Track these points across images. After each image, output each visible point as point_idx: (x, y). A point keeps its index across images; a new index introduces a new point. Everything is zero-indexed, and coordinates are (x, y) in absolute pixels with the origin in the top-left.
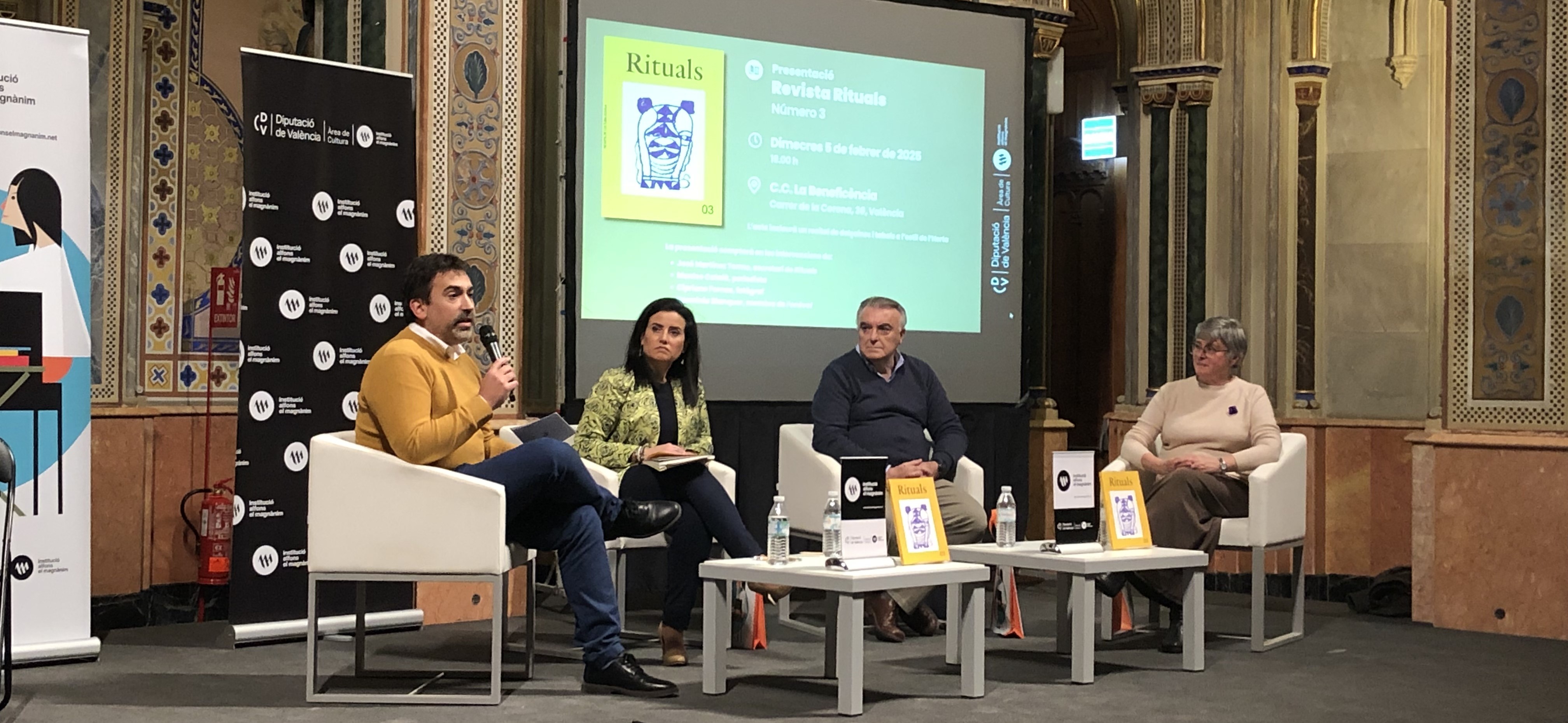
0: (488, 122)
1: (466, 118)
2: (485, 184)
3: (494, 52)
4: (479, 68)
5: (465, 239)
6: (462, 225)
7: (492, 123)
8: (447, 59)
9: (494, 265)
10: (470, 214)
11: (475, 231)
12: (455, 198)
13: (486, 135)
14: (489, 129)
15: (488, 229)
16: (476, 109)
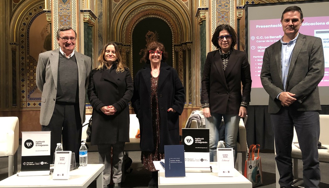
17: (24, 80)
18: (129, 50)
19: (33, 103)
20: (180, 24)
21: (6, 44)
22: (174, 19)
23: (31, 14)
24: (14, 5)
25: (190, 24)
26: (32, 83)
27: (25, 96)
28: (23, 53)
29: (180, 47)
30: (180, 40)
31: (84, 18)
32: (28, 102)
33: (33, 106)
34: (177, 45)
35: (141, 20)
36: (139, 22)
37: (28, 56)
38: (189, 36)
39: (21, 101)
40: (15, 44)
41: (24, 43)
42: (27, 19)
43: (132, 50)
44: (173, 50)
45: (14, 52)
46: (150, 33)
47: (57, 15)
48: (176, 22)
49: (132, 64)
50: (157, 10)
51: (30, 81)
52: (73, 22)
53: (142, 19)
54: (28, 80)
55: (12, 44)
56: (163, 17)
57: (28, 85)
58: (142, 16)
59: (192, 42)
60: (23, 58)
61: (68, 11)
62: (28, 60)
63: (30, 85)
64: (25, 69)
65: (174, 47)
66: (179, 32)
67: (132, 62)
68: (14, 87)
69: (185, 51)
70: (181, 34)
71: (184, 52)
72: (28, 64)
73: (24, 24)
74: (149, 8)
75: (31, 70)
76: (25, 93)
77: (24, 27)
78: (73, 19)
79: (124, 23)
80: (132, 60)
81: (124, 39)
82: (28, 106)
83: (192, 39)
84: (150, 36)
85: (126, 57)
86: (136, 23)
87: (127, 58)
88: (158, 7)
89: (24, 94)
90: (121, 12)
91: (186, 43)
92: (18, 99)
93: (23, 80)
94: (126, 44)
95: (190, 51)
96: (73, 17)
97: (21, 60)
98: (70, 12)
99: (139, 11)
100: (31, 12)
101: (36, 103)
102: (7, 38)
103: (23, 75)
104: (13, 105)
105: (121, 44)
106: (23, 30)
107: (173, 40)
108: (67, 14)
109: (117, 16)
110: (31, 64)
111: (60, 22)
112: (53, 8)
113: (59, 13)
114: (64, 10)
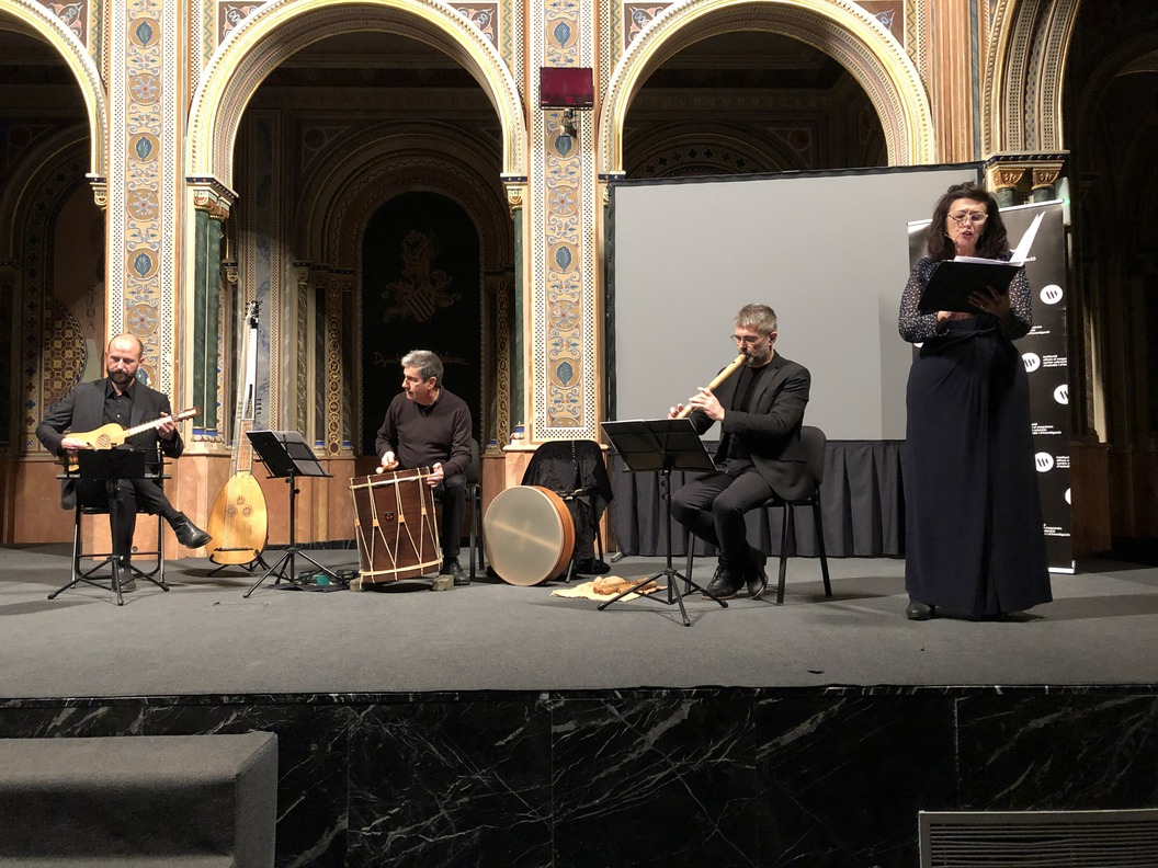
0: (572, 283)
1: (557, 283)
2: (571, 317)
3: (577, 245)
4: (566, 254)
5: (558, 348)
6: (557, 340)
7: (575, 284)
8: (543, 253)
9: (579, 360)
10: (561, 334)
11: (565, 343)
12: (551, 326)
13: (571, 291)
14: (573, 287)
15: (574, 341)
16: (563, 278)
17: (35, 371)
18: (350, 284)
23: (61, 178)
24: (14, 151)
27: (35, 417)
28: (33, 290)
29: (500, 278)
30: (499, 259)
31: (197, 199)
35: (386, 198)
36: (383, 206)
37: (49, 299)
39: (23, 432)
40: (10, 264)
41: (38, 262)
42: (50, 191)
43: (359, 286)
44: (482, 286)
45: (7, 287)
46: (414, 236)
47: (122, 191)
49: (360, 326)
50: (432, 172)
51: (52, 374)
52: (164, 209)
53: (391, 195)
54: (47, 370)
56: (453, 192)
57: (46, 384)
58: (391, 189)
60: (32, 306)
61: (152, 180)
62: (49, 312)
63: (52, 384)
64: (39, 339)
65: (485, 280)
72: (47, 324)
73: (41, 206)
74: (411, 163)
75: (56, 342)
76: (35, 408)
77: (39, 215)
78: (165, 200)
79: (336, 207)
80: (360, 315)
81: (337, 252)
84: (415, 246)
85: (340, 305)
86: (374, 209)
87: (344, 309)
88: (437, 163)
89: (34, 413)
90: (325, 175)
93: (31, 372)
94: (343, 268)
96: (164, 196)
97: (27, 310)
98: (157, 183)
103: (32, 355)
105: (325, 268)
106: (36, 223)
107: (482, 257)
108: (148, 188)
110: (58, 324)
111: (131, 208)
112: (112, 171)
113: (127, 184)
114: (143, 178)
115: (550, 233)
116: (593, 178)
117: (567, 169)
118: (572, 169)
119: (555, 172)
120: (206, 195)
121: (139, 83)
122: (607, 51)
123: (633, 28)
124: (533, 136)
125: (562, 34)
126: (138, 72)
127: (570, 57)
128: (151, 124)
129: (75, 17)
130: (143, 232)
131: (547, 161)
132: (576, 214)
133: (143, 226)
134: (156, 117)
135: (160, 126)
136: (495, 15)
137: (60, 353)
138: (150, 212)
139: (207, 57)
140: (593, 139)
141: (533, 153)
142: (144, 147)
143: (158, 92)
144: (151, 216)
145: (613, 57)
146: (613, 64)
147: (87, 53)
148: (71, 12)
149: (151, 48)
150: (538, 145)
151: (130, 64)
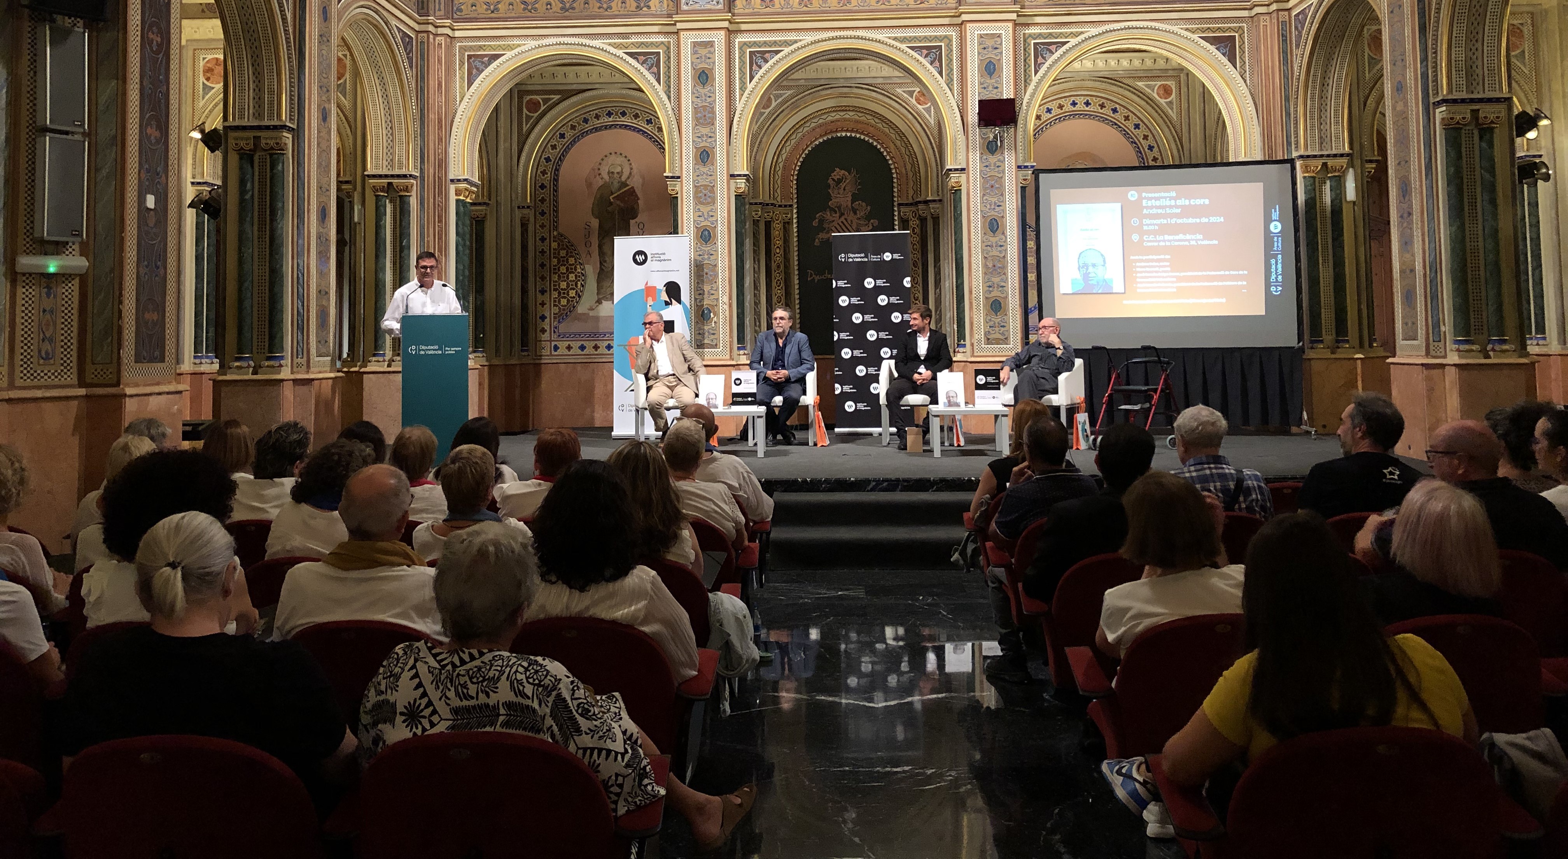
0: (1001, 243)
1: (989, 244)
2: (1000, 266)
3: (1004, 217)
4: (995, 223)
5: (991, 289)
6: (990, 284)
7: (1003, 244)
8: (978, 223)
10: (993, 279)
11: (995, 286)
12: (986, 274)
13: (1000, 249)
14: (1003, 246)
15: (1003, 284)
16: (994, 240)
17: (546, 291)
18: (789, 216)
19: (566, 344)
20: (912, 155)
21: (512, 210)
22: (898, 143)
23: (562, 136)
24: (528, 118)
25: (936, 158)
26: (565, 298)
27: (547, 327)
28: (542, 226)
29: (914, 209)
30: (911, 192)
31: (736, 189)
32: (553, 344)
33: (566, 352)
34: (907, 204)
35: (817, 143)
36: (813, 149)
37: (555, 233)
38: (935, 186)
39: (538, 341)
40: (528, 207)
41: (546, 203)
42: (554, 147)
43: (795, 216)
44: (896, 213)
45: (524, 225)
46: (838, 173)
47: (691, 185)
48: (903, 150)
49: (796, 249)
50: (857, 122)
51: (559, 293)
52: (718, 197)
53: (821, 140)
54: (555, 290)
55: (523, 207)
56: (872, 137)
57: (555, 301)
58: (821, 136)
59: (940, 200)
60: (543, 239)
61: (710, 178)
62: (556, 244)
63: (559, 301)
64: (548, 266)
65: (899, 209)
66: (911, 174)
67: (796, 244)
68: (524, 307)
69: (926, 219)
70: (914, 179)
71: (923, 220)
72: (554, 253)
73: (548, 160)
74: (838, 117)
75: (561, 268)
76: (547, 320)
77: (546, 166)
78: (718, 191)
79: (778, 153)
80: (795, 239)
81: (779, 191)
82: (553, 353)
83: (940, 193)
84: (839, 182)
85: (782, 235)
86: (807, 152)
87: (784, 236)
88: (860, 115)
89: (546, 325)
90: (773, 130)
91: (926, 202)
92: (531, 334)
93: (543, 292)
94: (784, 203)
95: (936, 220)
96: (718, 188)
97: (539, 243)
98: (714, 180)
99: (813, 125)
100: (562, 131)
101: (572, 344)
102: (513, 196)
103: (543, 278)
104: (522, 351)
105: (772, 204)
106: (544, 173)
107: (895, 190)
108: (708, 184)
109: (764, 140)
110: (563, 253)
111: (696, 197)
112: (684, 172)
113: (694, 181)
114: (705, 176)
115: (984, 209)
116: (1014, 170)
117: (995, 164)
118: (998, 164)
119: (987, 166)
120: (743, 185)
121: (700, 112)
122: (1022, 80)
123: (1040, 60)
124: (970, 142)
125: (990, 69)
126: (700, 105)
127: (996, 85)
128: (710, 140)
129: (652, 65)
130: (706, 214)
131: (981, 158)
132: (1002, 195)
133: (705, 209)
134: (712, 135)
135: (715, 141)
136: (941, 53)
137: (564, 277)
138: (709, 200)
139: (743, 89)
140: (1013, 142)
141: (970, 154)
142: (704, 156)
143: (714, 118)
144: (709, 203)
145: (1025, 81)
146: (1026, 86)
147: (660, 89)
148: (650, 62)
149: (708, 88)
150: (974, 148)
151: (695, 100)
